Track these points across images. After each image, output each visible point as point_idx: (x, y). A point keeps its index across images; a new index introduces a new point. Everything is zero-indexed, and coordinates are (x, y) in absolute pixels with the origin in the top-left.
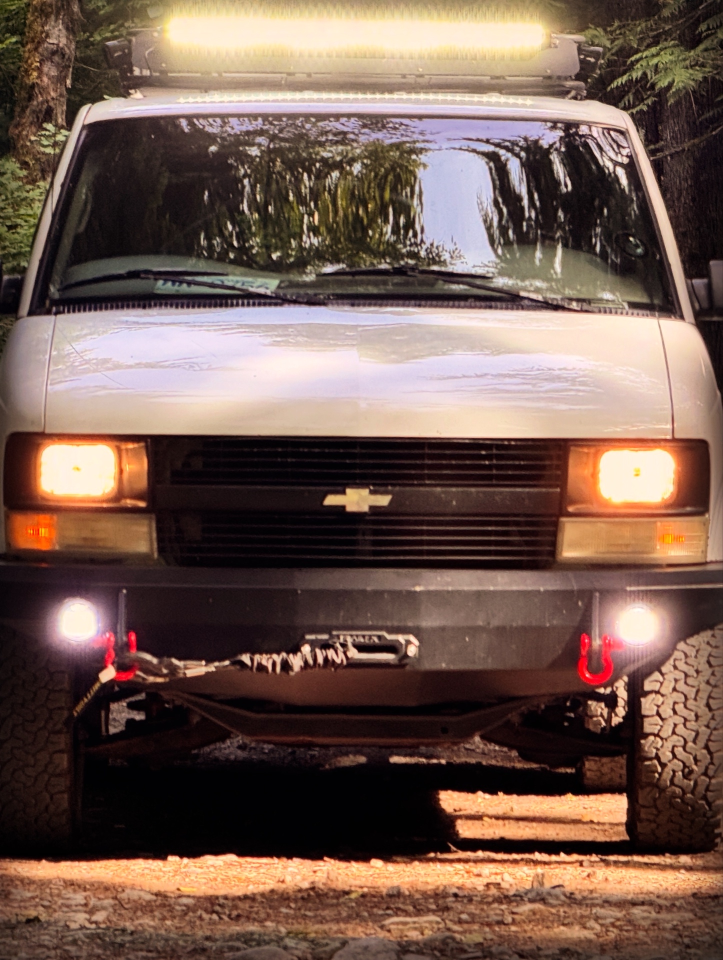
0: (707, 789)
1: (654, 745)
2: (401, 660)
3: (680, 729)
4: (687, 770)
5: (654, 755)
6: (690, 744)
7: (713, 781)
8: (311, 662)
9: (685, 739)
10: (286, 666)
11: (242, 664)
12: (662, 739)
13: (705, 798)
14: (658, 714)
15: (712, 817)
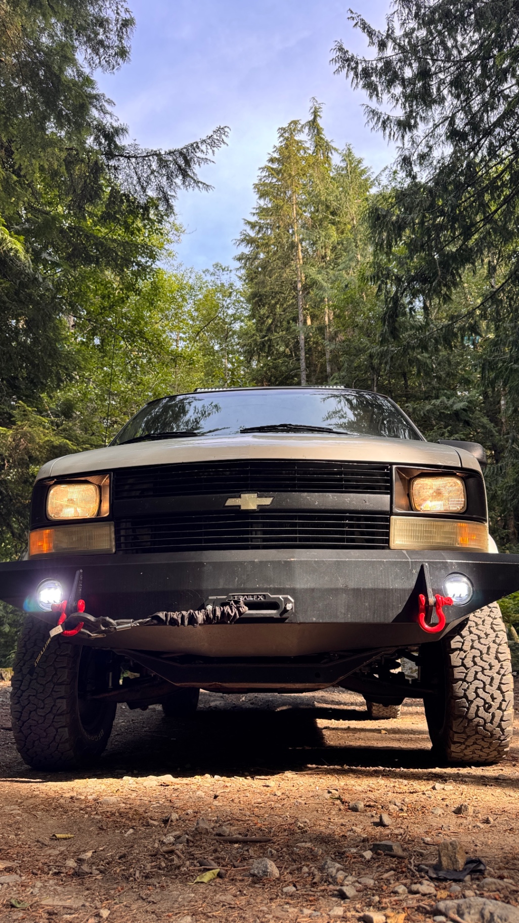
0: (502, 720)
1: (462, 687)
2: (281, 614)
3: (480, 676)
4: (487, 705)
5: (462, 695)
6: (488, 686)
7: (505, 713)
8: (211, 616)
9: (484, 683)
10: (192, 620)
11: (158, 618)
12: (468, 683)
13: (499, 726)
14: (463, 665)
15: (504, 740)
